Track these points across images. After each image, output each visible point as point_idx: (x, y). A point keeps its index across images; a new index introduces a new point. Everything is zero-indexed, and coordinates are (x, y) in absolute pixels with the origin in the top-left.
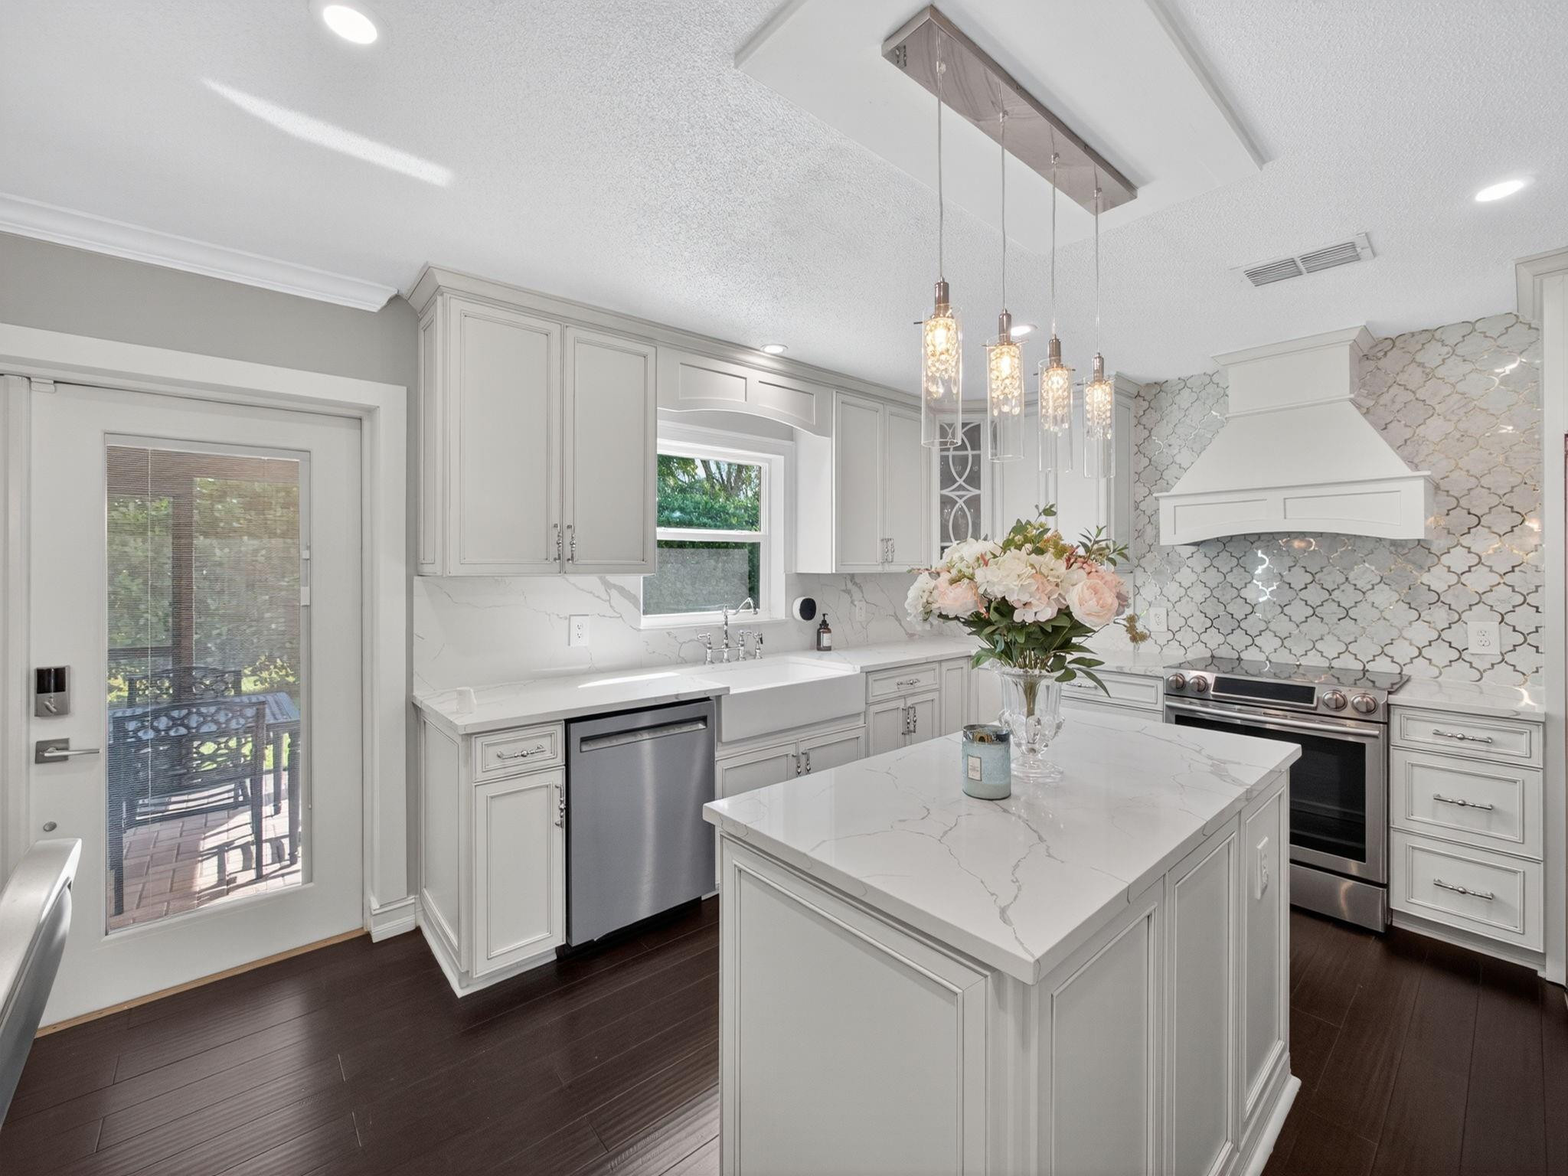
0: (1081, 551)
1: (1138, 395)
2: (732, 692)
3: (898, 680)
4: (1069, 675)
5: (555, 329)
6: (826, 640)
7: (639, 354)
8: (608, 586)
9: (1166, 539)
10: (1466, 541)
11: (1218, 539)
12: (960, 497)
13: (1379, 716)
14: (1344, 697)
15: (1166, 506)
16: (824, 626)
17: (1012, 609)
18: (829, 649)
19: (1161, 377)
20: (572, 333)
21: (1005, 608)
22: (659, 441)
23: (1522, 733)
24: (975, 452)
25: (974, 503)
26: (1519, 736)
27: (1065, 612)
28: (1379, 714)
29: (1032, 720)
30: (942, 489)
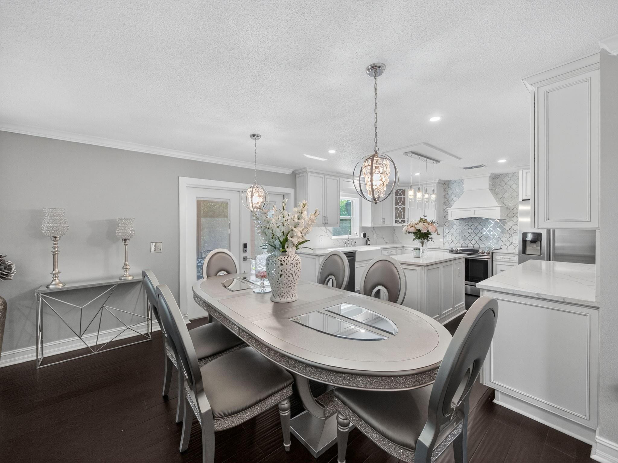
0: (431, 223)
1: (444, 183)
2: (358, 251)
3: (388, 251)
4: (429, 241)
5: (323, 176)
6: (369, 243)
7: (336, 180)
8: (326, 229)
9: (450, 218)
10: (512, 219)
11: (463, 218)
12: (400, 208)
13: (490, 255)
14: (484, 251)
15: (450, 211)
16: (368, 239)
17: (421, 231)
18: (369, 245)
19: (450, 180)
20: (326, 177)
21: (419, 231)
22: (340, 197)
23: (515, 256)
24: (404, 196)
25: (404, 209)
26: (514, 257)
27: (428, 231)
28: (491, 254)
29: (423, 248)
30: (396, 205)
